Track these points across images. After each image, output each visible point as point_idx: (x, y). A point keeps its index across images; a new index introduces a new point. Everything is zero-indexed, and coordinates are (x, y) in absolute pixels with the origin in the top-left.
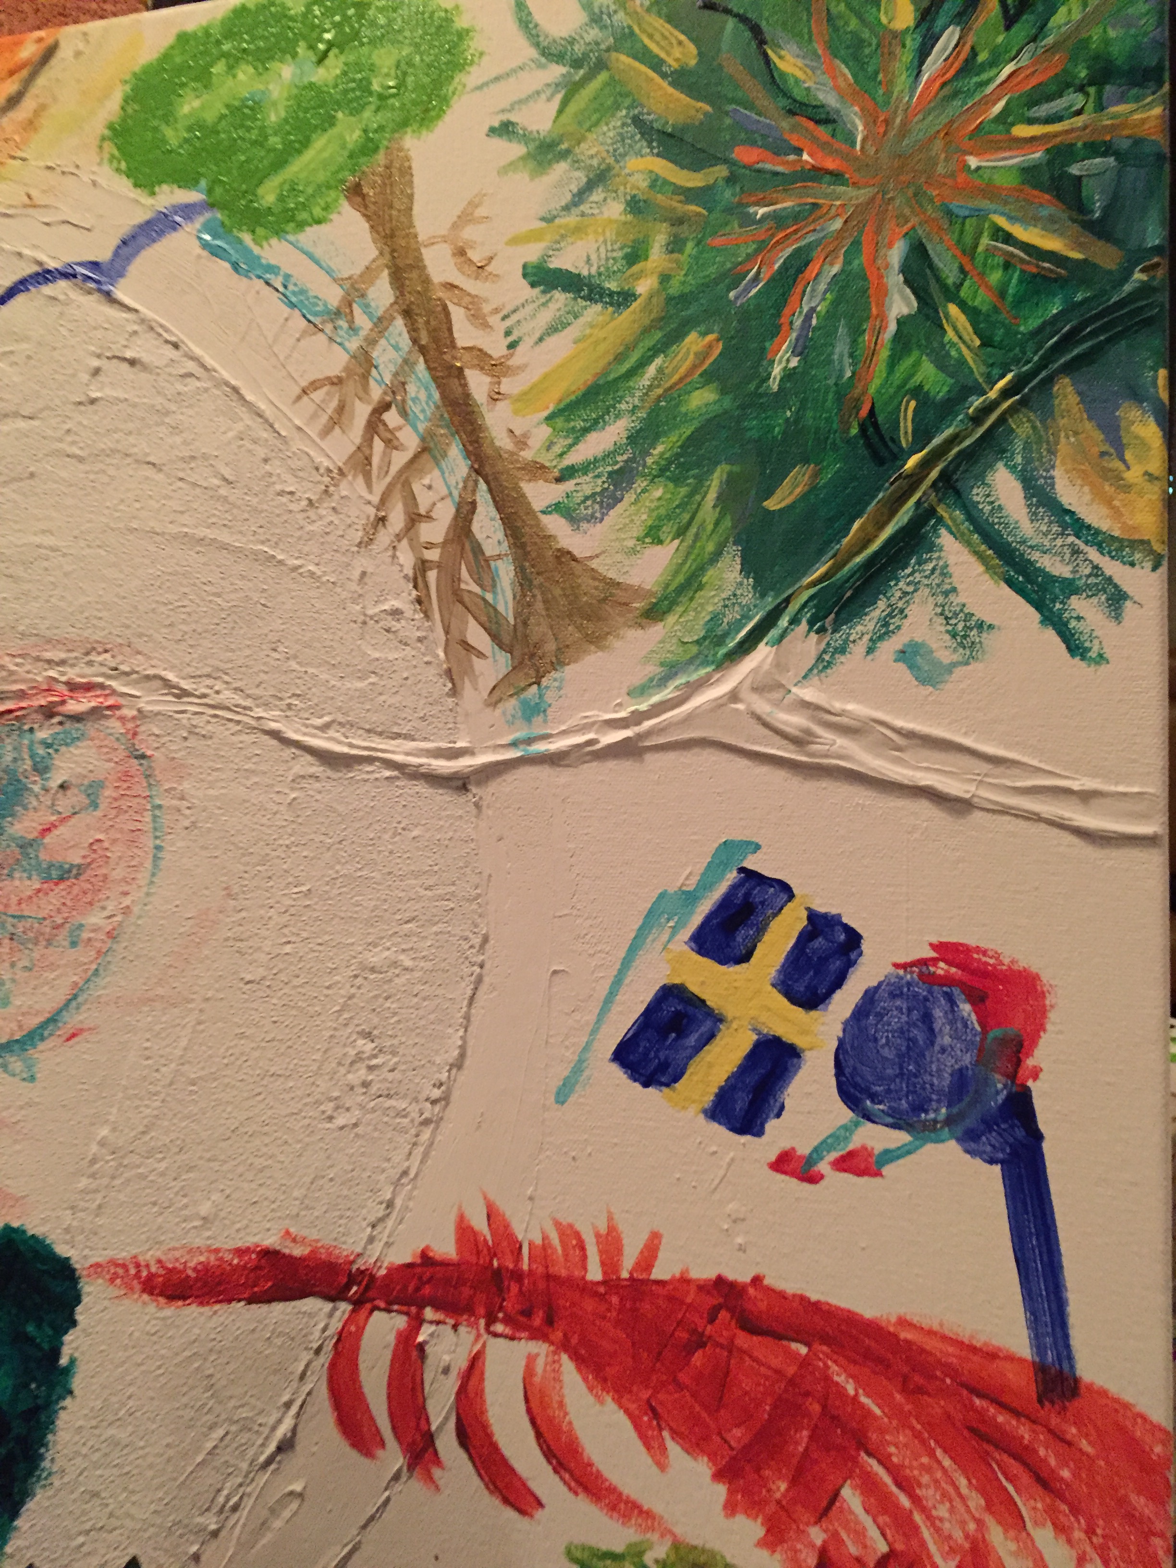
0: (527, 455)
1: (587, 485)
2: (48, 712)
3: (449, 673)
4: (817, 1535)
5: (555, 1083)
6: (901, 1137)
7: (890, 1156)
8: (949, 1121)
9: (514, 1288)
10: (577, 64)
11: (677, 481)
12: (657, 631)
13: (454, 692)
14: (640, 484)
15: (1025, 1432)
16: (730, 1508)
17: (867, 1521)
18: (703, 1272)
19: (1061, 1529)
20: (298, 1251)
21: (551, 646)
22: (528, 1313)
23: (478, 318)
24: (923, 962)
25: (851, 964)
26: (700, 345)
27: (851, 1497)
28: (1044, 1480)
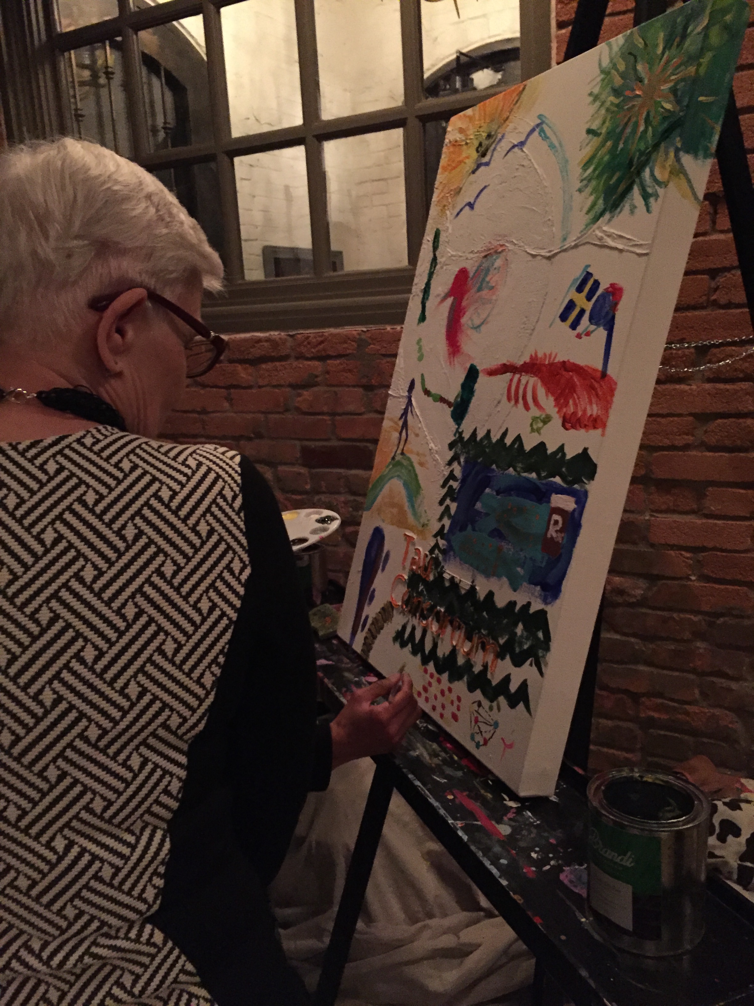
1: (584, 183)
4: (565, 410)
5: (550, 323)
7: (593, 331)
8: (603, 323)
9: (535, 367)
10: (605, 74)
11: (598, 180)
14: (592, 181)
16: (555, 406)
17: (572, 406)
22: (536, 372)
24: (608, 288)
25: (597, 290)
26: (609, 144)
27: (571, 402)
28: (597, 395)
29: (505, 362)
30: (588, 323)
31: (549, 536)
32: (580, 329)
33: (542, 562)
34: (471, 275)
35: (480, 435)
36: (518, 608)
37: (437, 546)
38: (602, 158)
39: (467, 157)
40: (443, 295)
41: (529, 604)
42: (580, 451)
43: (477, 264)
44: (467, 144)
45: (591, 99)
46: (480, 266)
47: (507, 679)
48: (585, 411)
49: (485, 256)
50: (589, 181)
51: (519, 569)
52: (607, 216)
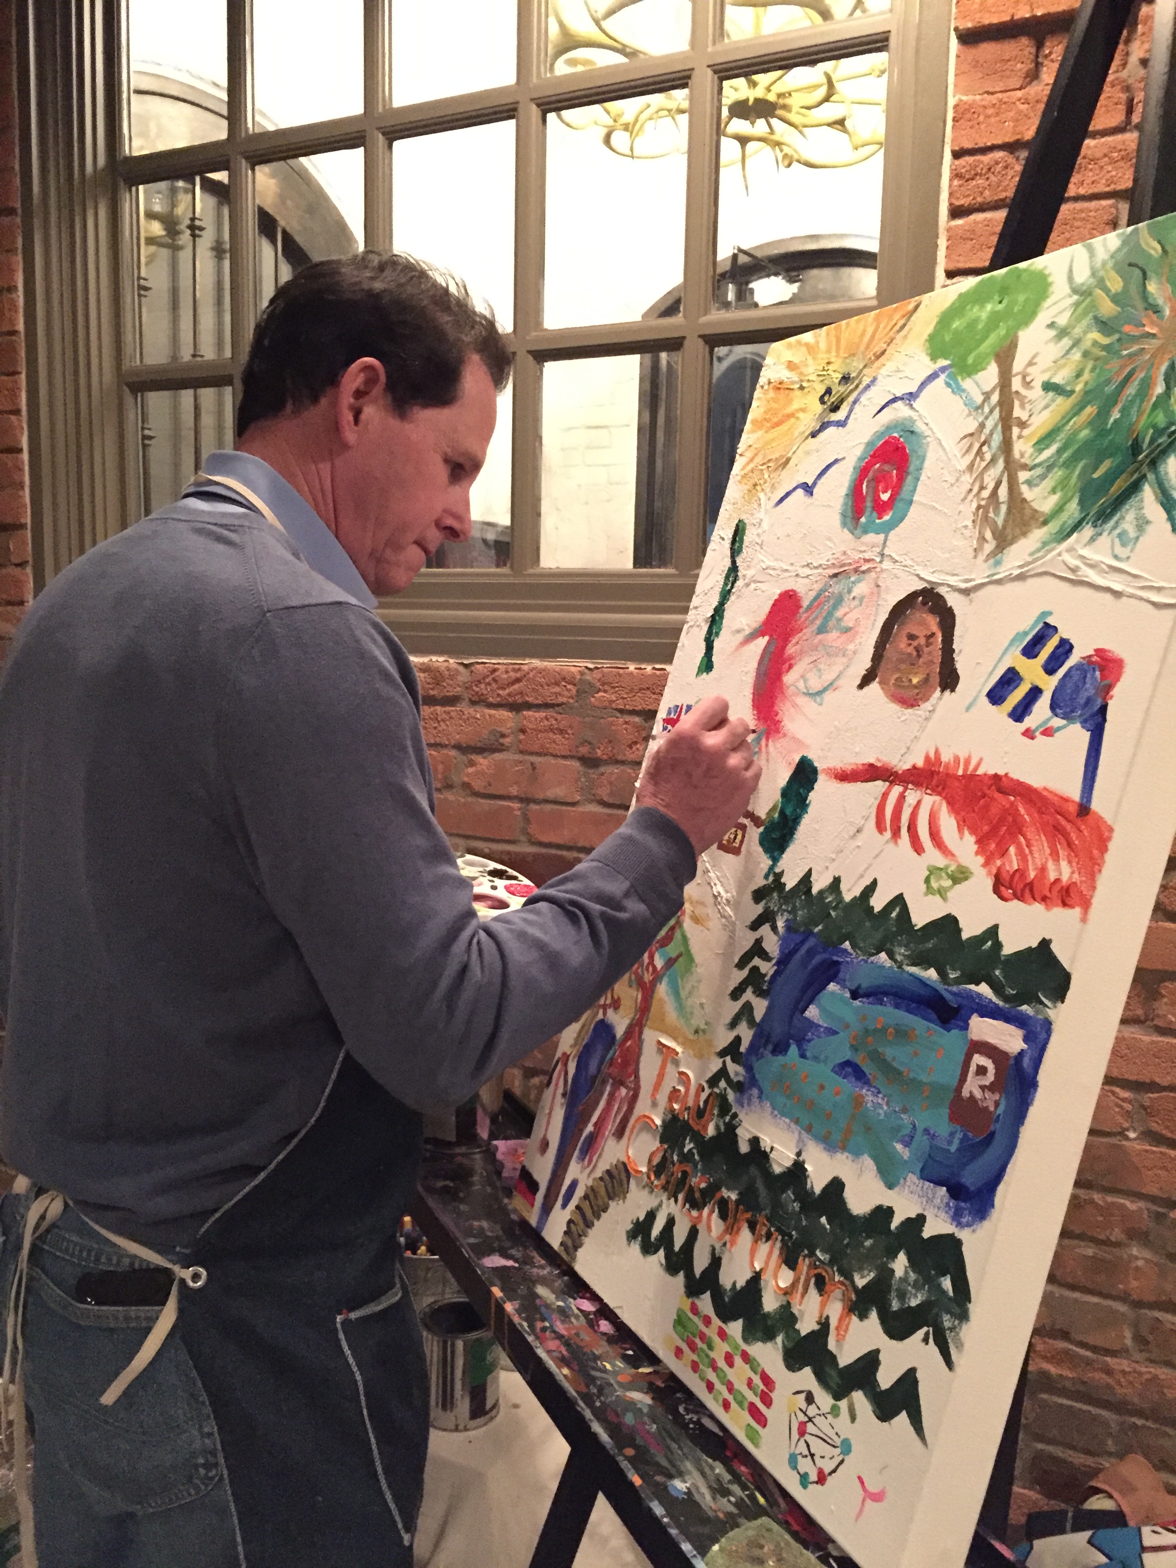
0: (1023, 460)
1: (1039, 471)
2: (856, 570)
3: (975, 550)
4: (999, 863)
5: (967, 704)
6: (1064, 722)
7: (1059, 729)
8: (1081, 715)
9: (936, 777)
10: (1081, 295)
11: (1067, 468)
12: (1045, 529)
13: (975, 557)
14: (1056, 469)
15: (1068, 827)
16: (977, 853)
17: (1014, 858)
18: (991, 772)
19: (1070, 862)
20: (879, 765)
21: (1010, 537)
22: (938, 786)
23: (1022, 406)
24: (1090, 656)
25: (1067, 658)
26: (1090, 410)
27: (1012, 850)
28: (1070, 845)
29: (872, 761)
30: (1049, 713)
31: (965, 1093)
32: (1030, 721)
33: (950, 1143)
34: (805, 603)
35: (819, 884)
36: (895, 1224)
37: (723, 1072)
38: (1076, 433)
39: (803, 410)
40: (748, 631)
41: (921, 1219)
42: (1034, 945)
43: (817, 587)
44: (802, 388)
45: (1053, 333)
46: (823, 591)
47: (871, 1361)
48: (1043, 870)
49: (835, 575)
50: (1050, 468)
51: (899, 1147)
52: (1088, 531)
